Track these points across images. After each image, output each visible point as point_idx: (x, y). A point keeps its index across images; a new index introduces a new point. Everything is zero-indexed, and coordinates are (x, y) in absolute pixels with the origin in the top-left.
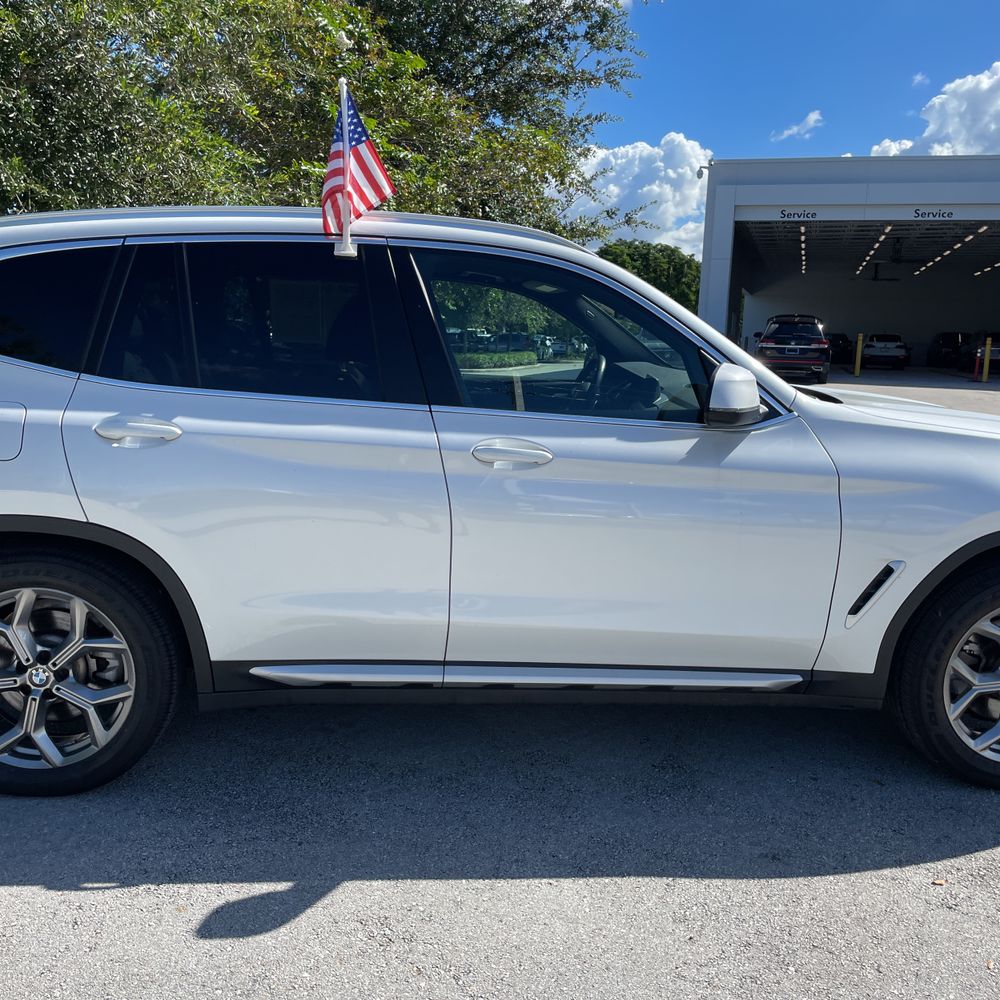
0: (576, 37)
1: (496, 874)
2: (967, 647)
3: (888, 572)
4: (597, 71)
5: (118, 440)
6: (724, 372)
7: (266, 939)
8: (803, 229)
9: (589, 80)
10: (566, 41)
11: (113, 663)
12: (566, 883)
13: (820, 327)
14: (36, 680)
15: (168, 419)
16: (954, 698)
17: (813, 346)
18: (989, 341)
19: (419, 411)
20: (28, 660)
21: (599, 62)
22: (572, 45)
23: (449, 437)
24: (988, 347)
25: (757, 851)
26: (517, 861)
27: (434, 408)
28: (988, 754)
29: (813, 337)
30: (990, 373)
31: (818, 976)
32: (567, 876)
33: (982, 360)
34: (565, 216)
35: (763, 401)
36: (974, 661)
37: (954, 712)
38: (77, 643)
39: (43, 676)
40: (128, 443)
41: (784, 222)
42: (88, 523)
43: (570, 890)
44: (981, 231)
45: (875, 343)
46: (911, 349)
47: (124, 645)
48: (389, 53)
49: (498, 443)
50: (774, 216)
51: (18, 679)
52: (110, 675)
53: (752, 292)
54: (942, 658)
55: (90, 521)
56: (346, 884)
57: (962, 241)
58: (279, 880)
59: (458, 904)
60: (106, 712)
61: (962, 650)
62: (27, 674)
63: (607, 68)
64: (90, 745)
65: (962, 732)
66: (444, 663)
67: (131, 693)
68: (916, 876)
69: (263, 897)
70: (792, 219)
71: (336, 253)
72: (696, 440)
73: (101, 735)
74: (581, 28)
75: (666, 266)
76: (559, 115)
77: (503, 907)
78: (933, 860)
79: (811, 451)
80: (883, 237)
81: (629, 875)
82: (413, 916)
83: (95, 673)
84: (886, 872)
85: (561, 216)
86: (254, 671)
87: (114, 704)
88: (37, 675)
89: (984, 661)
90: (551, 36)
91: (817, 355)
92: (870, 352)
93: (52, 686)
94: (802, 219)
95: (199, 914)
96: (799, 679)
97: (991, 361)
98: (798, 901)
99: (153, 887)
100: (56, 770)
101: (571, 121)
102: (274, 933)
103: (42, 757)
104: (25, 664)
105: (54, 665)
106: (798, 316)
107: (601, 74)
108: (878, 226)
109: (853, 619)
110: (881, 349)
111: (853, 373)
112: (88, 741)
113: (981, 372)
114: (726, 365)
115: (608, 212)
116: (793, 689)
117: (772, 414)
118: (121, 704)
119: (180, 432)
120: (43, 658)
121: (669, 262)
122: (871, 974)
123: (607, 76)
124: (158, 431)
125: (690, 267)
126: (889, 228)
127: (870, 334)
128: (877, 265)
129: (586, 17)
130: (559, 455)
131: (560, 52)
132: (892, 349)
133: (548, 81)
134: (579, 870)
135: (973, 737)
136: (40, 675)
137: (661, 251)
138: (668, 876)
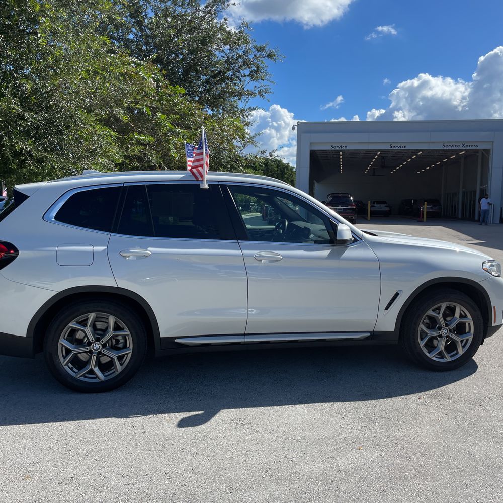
0: (245, 76)
1: (273, 405)
2: (425, 321)
3: (397, 295)
4: (255, 90)
5: (128, 257)
6: (340, 227)
7: (202, 426)
8: (341, 153)
9: (251, 94)
10: (241, 78)
11: (122, 341)
12: (298, 406)
13: (351, 198)
14: (95, 348)
15: (146, 249)
16: (422, 339)
17: (349, 207)
18: (425, 203)
19: (234, 243)
20: (92, 340)
21: (255, 87)
22: (243, 79)
23: (246, 252)
24: (425, 206)
25: (360, 393)
26: (279, 401)
27: (239, 241)
28: (434, 358)
29: (349, 203)
30: (427, 217)
31: (385, 425)
32: (297, 404)
33: (423, 212)
34: (242, 153)
35: (353, 237)
36: (428, 325)
37: (422, 344)
38: (111, 333)
39: (97, 346)
40: (131, 258)
41: (332, 150)
42: (118, 288)
43: (299, 408)
44: (419, 154)
45: (376, 205)
46: (391, 207)
47: (129, 333)
48: (169, 86)
49: (263, 253)
50: (328, 148)
51: (88, 348)
52: (121, 345)
53: (318, 182)
54: (417, 325)
55: (119, 286)
56: (222, 411)
57: (411, 158)
58: (198, 411)
59: (263, 414)
60: (120, 358)
61: (423, 322)
62: (91, 346)
63: (259, 89)
64: (115, 372)
65: (425, 351)
66: (245, 335)
67: (131, 351)
68: (413, 397)
69: (195, 416)
70: (336, 149)
71: (201, 187)
72: (330, 250)
73: (119, 368)
74: (247, 72)
75: (276, 169)
76: (236, 107)
77: (279, 414)
78: (418, 393)
79: (370, 253)
80: (377, 157)
81: (318, 403)
82: (249, 418)
83: (114, 345)
84: (403, 397)
85: (241, 153)
86: (176, 340)
87: (123, 356)
88: (95, 346)
89: (431, 326)
90: (234, 75)
91: (351, 211)
92: (374, 209)
93: (101, 350)
94: (340, 149)
95: (176, 422)
96: (369, 334)
97: (427, 212)
98: (376, 406)
99: (155, 416)
100: (102, 382)
101: (242, 110)
102: (204, 425)
103: (97, 377)
104: (91, 341)
105: (102, 341)
106: (341, 193)
107: (256, 91)
108: (374, 152)
109: (386, 312)
110: (378, 207)
111: (367, 219)
112: (114, 370)
113: (423, 217)
114: (340, 224)
115: (261, 152)
116: (367, 338)
117: (355, 241)
118: (126, 356)
119: (150, 253)
120: (98, 340)
121: (277, 167)
122: (402, 423)
123: (259, 93)
124: (143, 253)
125: (288, 169)
126: (379, 153)
127: (373, 201)
128: (374, 169)
129: (249, 68)
130: (284, 257)
131: (238, 82)
132: (383, 208)
133: (233, 94)
134: (301, 403)
135: (429, 353)
136: (96, 346)
137: (273, 162)
138: (331, 402)
